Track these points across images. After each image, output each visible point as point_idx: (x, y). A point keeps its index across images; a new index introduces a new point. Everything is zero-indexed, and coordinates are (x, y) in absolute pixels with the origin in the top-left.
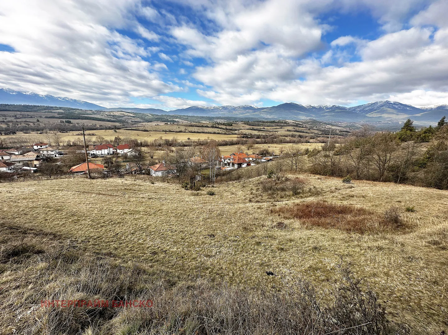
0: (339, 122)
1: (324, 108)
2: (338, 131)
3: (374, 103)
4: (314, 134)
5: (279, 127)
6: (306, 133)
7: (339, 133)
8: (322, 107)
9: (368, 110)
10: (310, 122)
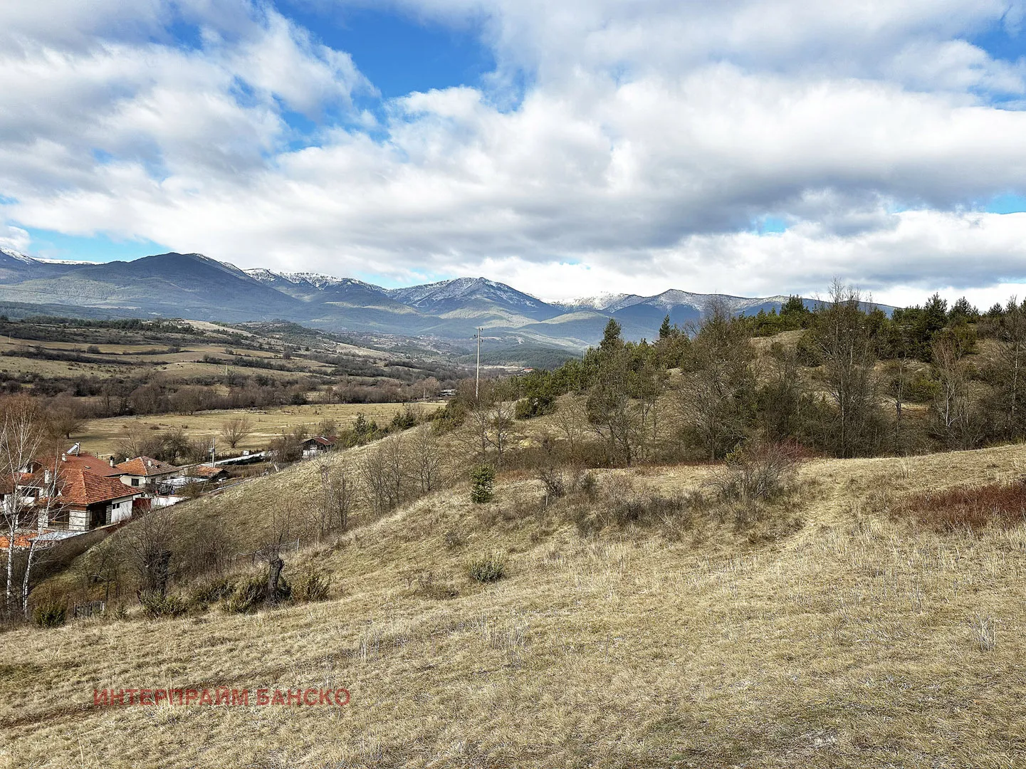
0: (372, 335)
1: (317, 286)
2: (381, 364)
3: (454, 282)
4: (310, 372)
5: (166, 348)
6: (282, 368)
7: (386, 369)
8: (308, 280)
9: (441, 300)
10: (279, 331)
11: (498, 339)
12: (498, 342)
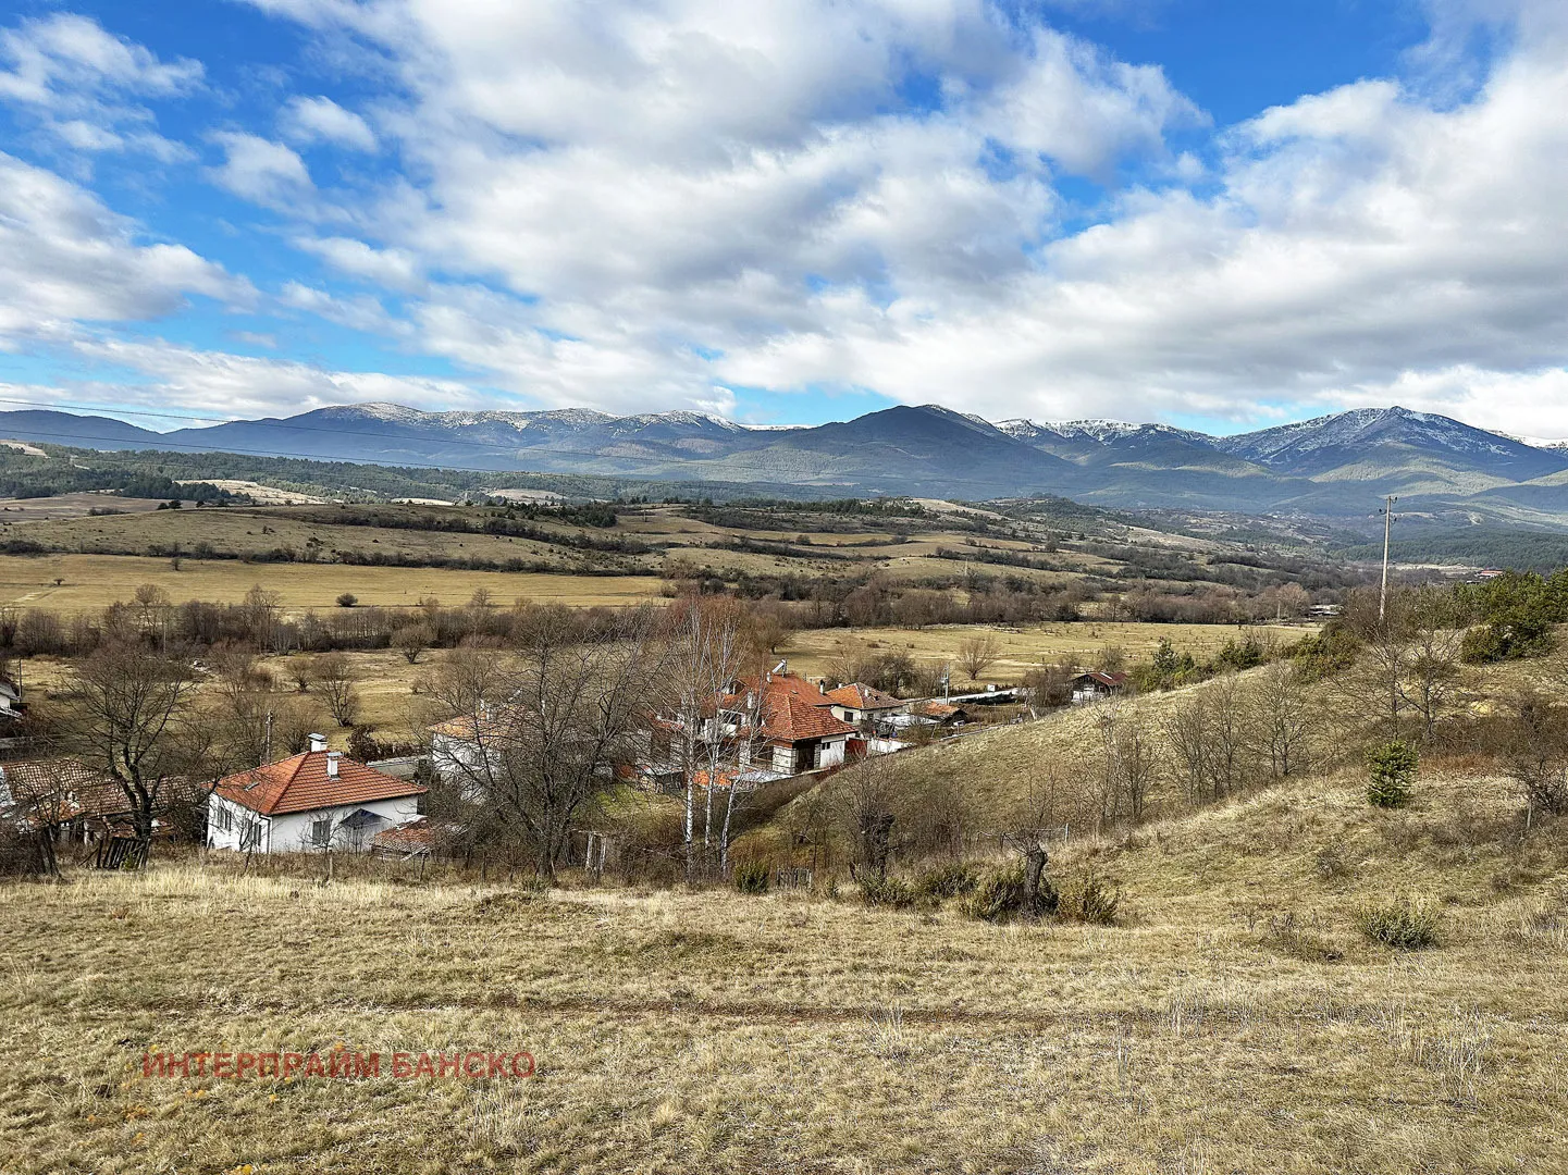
0: (1189, 513)
1: (1101, 438)
2: (1202, 561)
3: (1340, 419)
4: (1085, 571)
5: (889, 538)
6: (1043, 566)
7: (1212, 569)
8: (1087, 431)
9: (1314, 451)
10: (1041, 511)
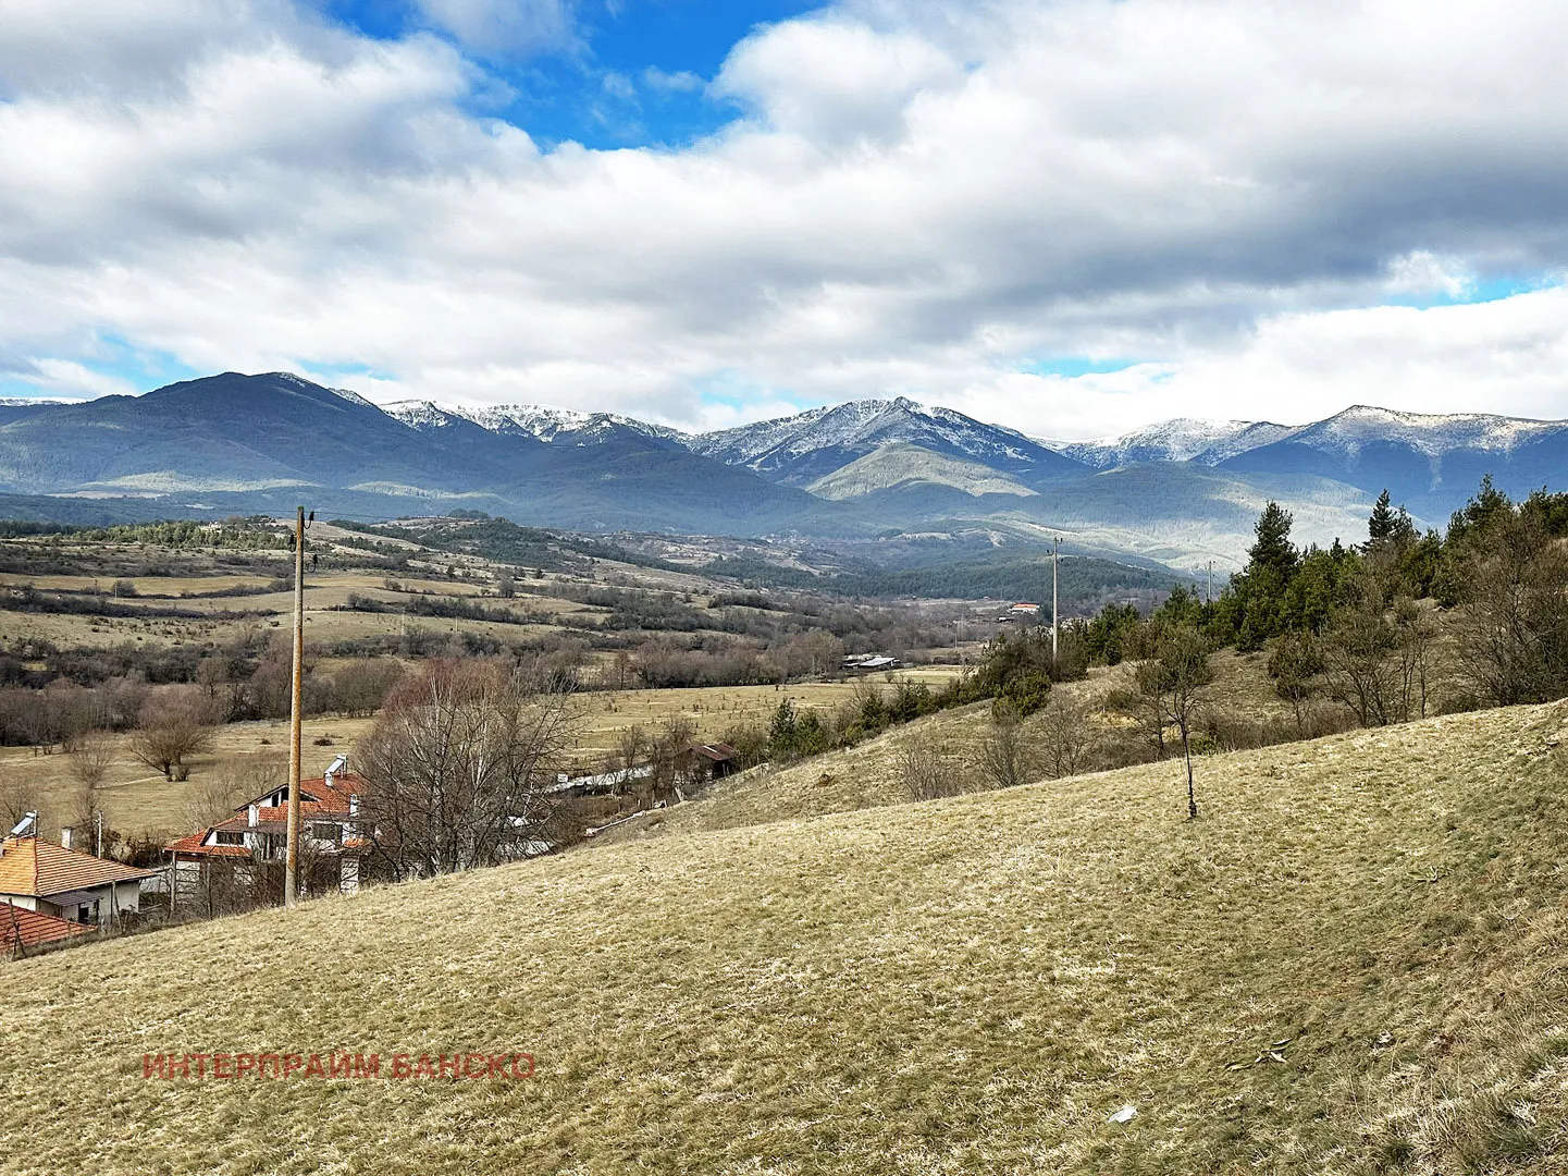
0: (664, 538)
2: (701, 602)
3: (837, 412)
4: (560, 623)
5: (265, 582)
6: (503, 617)
7: (714, 613)
8: (517, 421)
9: (809, 454)
10: (471, 538)
11: (943, 536)
12: (944, 544)
